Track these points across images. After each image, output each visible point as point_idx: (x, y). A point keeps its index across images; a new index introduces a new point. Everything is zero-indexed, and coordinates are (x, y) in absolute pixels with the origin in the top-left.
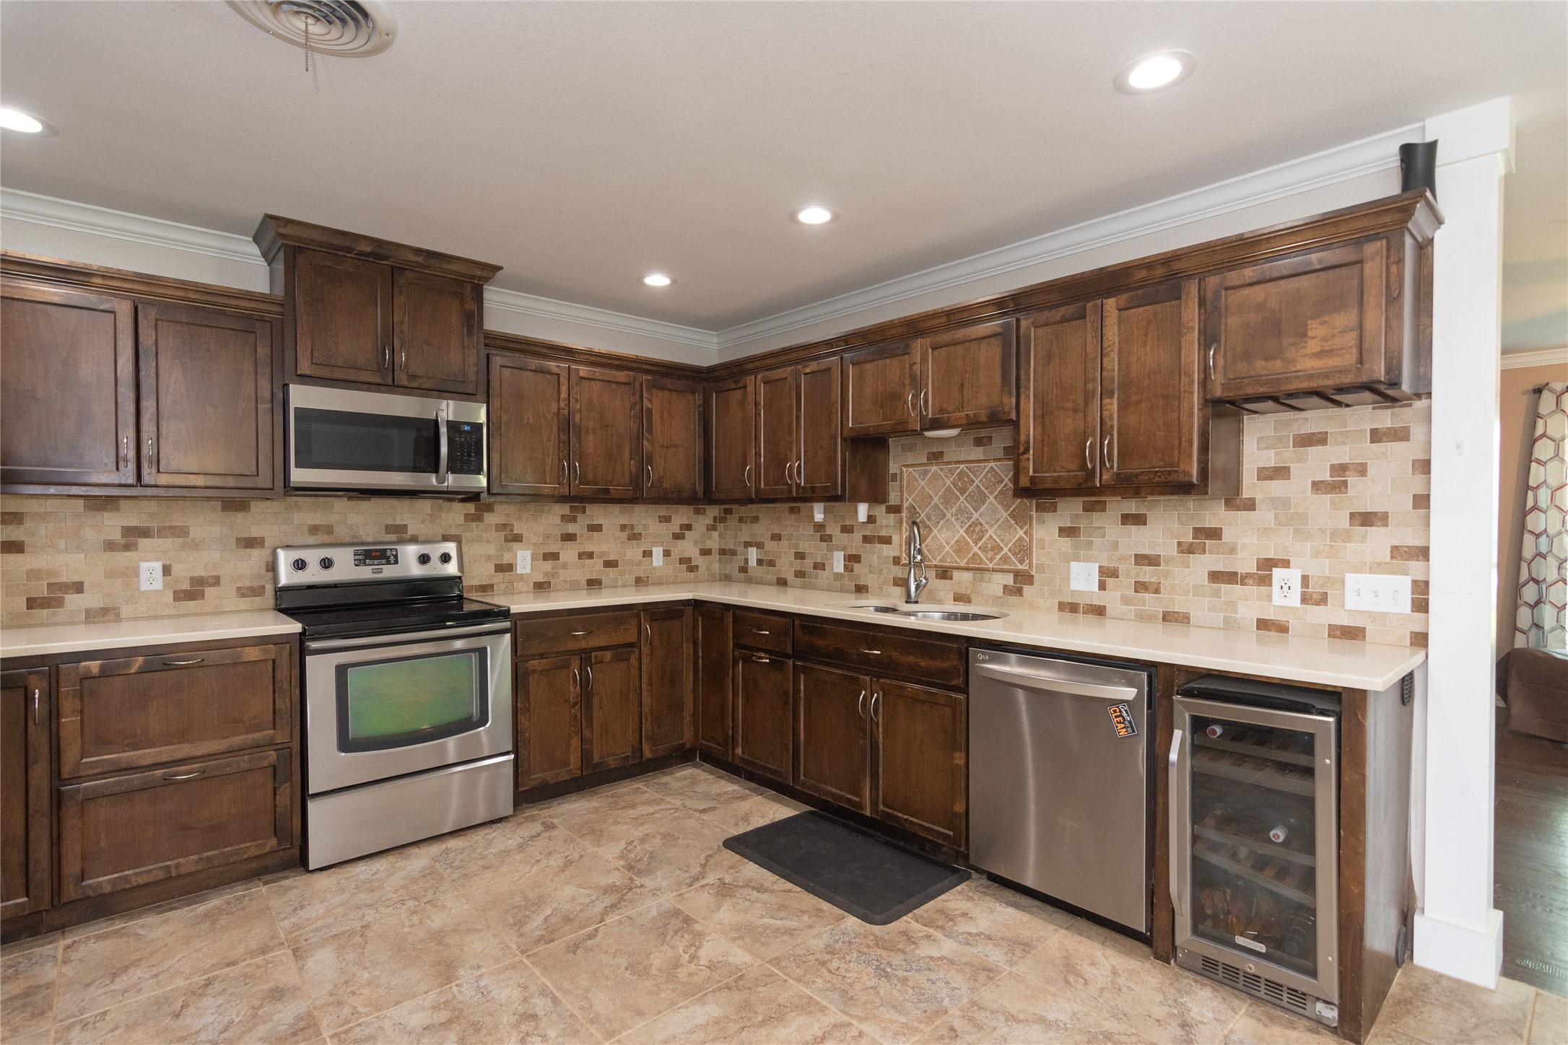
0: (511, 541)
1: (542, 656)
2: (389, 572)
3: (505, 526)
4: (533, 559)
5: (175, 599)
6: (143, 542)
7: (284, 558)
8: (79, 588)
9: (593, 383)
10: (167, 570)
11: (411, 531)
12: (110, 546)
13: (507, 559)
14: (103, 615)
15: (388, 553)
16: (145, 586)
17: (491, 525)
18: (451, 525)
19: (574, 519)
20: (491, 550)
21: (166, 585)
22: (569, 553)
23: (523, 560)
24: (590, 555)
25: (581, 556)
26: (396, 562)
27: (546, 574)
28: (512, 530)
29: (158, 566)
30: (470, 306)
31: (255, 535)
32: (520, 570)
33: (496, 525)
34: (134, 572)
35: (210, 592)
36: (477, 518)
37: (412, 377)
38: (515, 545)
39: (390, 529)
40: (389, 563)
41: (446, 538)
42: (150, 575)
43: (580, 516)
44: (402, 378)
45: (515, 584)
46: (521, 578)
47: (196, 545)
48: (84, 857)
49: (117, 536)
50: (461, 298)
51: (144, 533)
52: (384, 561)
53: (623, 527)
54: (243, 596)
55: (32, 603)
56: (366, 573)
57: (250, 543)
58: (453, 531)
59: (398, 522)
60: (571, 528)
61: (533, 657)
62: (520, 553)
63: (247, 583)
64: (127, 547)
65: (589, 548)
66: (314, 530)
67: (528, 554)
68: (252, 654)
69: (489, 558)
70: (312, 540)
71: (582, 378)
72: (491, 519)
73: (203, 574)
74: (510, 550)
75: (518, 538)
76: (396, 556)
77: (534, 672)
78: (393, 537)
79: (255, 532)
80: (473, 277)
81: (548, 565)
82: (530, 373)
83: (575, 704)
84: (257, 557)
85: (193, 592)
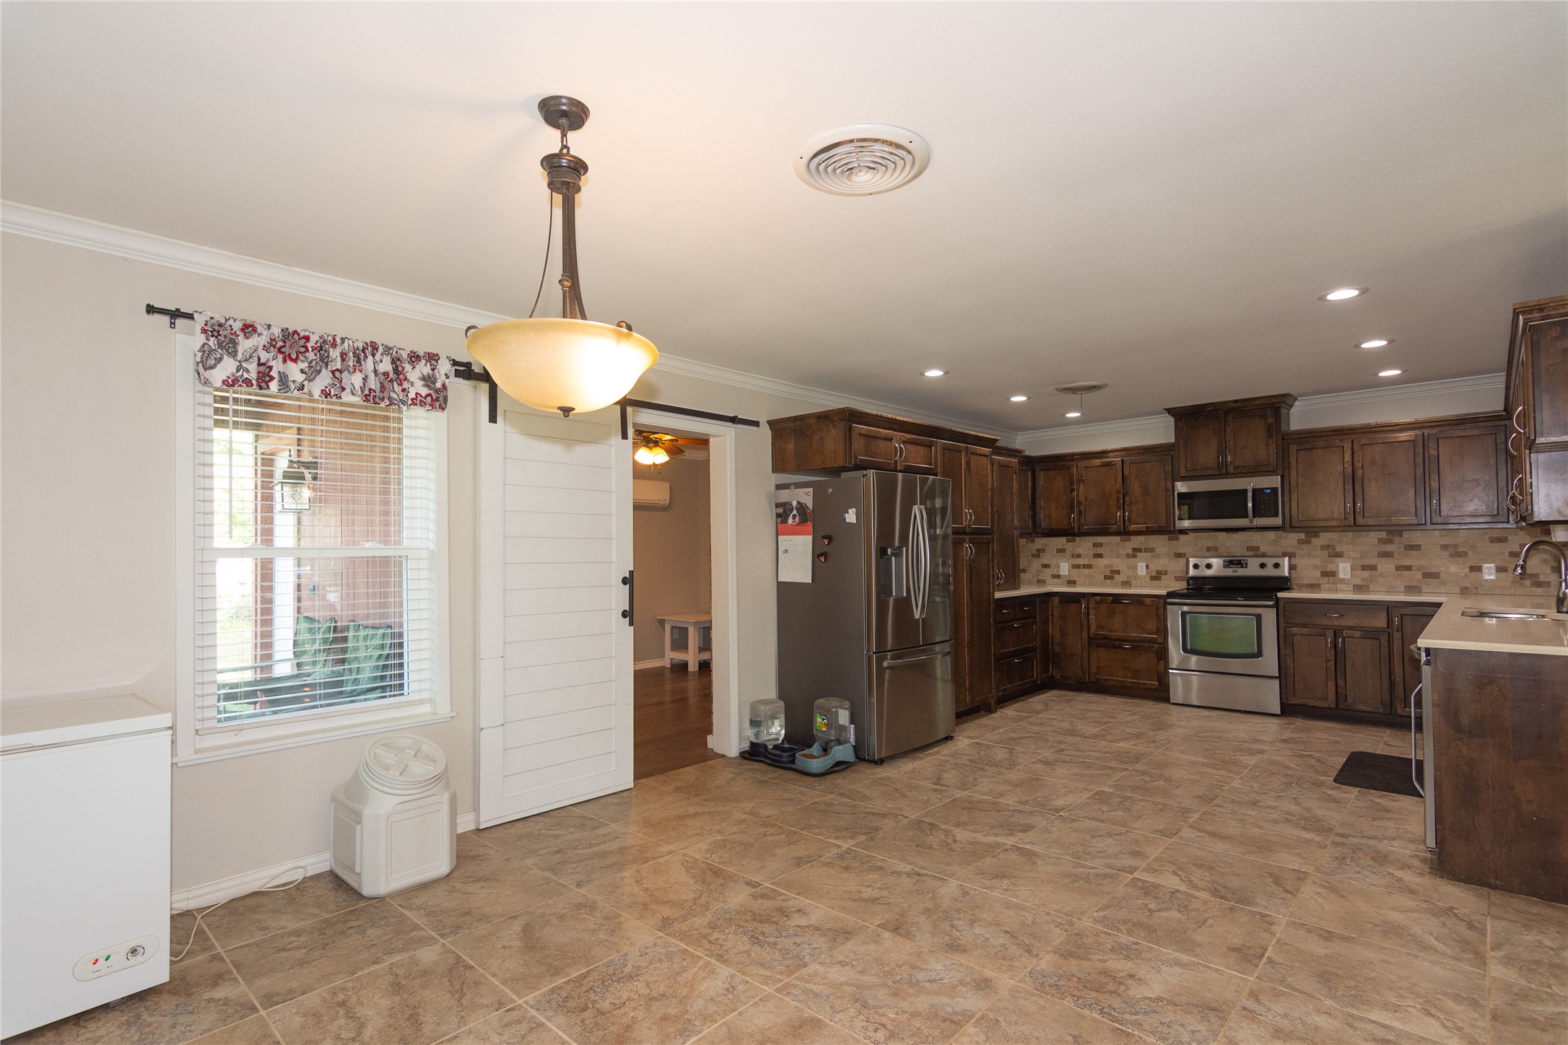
0: (1334, 556)
1: (1304, 625)
2: (1241, 572)
3: (1328, 547)
4: (1352, 569)
5: (1151, 580)
6: (1138, 554)
7: (1192, 561)
8: (1118, 572)
9: (1375, 445)
10: (1147, 567)
11: (1262, 549)
12: (1128, 556)
13: (1330, 568)
14: (1126, 584)
15: (1243, 562)
16: (1140, 573)
17: (1317, 546)
18: (1288, 546)
19: (1391, 542)
20: (1318, 562)
21: (1147, 573)
22: (1386, 566)
23: (1344, 569)
24: (1409, 568)
25: (1398, 568)
26: (1246, 567)
27: (1364, 579)
28: (1334, 549)
29: (1144, 565)
30: (1271, 420)
31: (1182, 552)
32: (1341, 576)
33: (1321, 546)
34: (1136, 567)
35: (1163, 577)
36: (1307, 542)
37: (1236, 468)
38: (1338, 559)
39: (1249, 549)
40: (1242, 567)
41: (1284, 555)
42: (1141, 569)
43: (1397, 539)
44: (1231, 470)
45: (1338, 585)
46: (1343, 581)
47: (1158, 556)
48: (1098, 668)
49: (1130, 552)
50: (1263, 417)
51: (1139, 550)
52: (1239, 566)
53: (1445, 547)
54: (1177, 580)
55: (1106, 577)
56: (1229, 572)
57: (1179, 555)
58: (1289, 550)
59: (1254, 545)
60: (1389, 548)
61: (1297, 625)
62: (1341, 566)
63: (1179, 575)
64: (1134, 556)
65: (1407, 562)
66: (1209, 549)
67: (1348, 565)
68: (1148, 601)
69: (1316, 567)
70: (1207, 554)
71: (1362, 445)
72: (1316, 542)
73: (1161, 569)
74: (1331, 563)
75: (1340, 555)
76: (1246, 564)
77: (1296, 634)
78: (1251, 553)
79: (1182, 551)
80: (1272, 404)
81: (1366, 574)
82: (1319, 450)
83: (1331, 660)
84: (1182, 561)
85: (1157, 577)
